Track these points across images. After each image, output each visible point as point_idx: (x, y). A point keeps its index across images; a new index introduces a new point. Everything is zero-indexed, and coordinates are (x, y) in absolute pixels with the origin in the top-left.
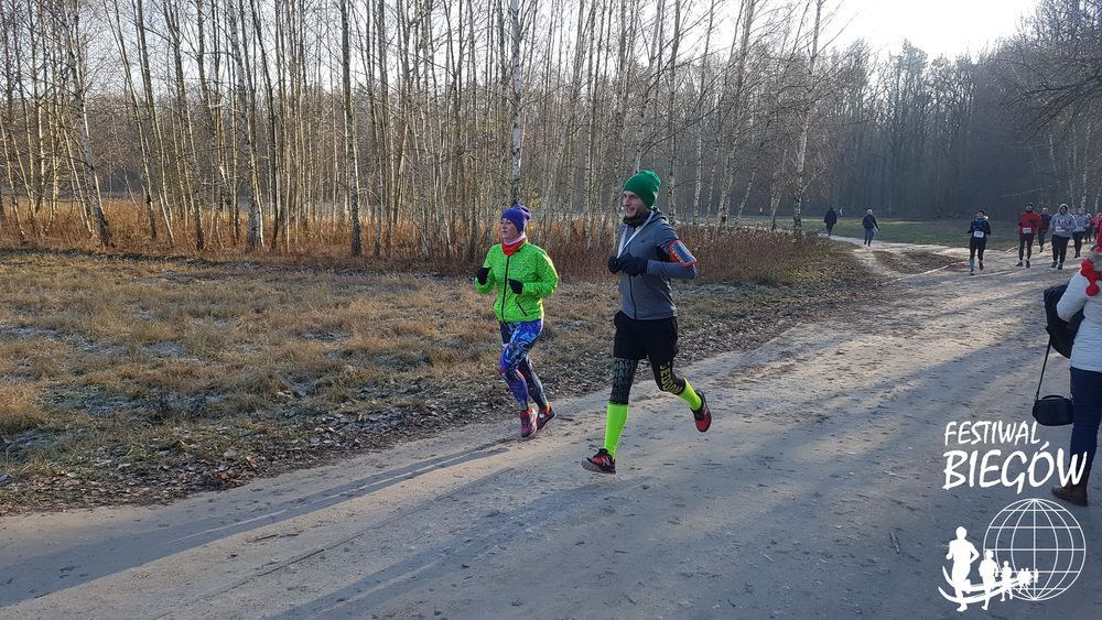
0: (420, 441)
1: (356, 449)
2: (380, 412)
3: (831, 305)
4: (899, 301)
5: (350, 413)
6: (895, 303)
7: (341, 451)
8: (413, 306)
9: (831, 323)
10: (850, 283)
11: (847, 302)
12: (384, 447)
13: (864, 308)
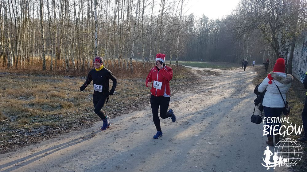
0: (52, 139)
1: (25, 144)
2: (38, 128)
3: (187, 85)
4: (204, 84)
5: (26, 129)
6: (203, 85)
7: (19, 145)
8: (60, 87)
9: (187, 91)
10: (191, 79)
11: (191, 85)
12: (37, 143)
13: (195, 86)
